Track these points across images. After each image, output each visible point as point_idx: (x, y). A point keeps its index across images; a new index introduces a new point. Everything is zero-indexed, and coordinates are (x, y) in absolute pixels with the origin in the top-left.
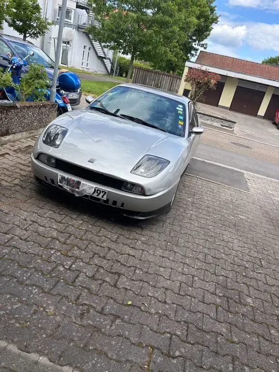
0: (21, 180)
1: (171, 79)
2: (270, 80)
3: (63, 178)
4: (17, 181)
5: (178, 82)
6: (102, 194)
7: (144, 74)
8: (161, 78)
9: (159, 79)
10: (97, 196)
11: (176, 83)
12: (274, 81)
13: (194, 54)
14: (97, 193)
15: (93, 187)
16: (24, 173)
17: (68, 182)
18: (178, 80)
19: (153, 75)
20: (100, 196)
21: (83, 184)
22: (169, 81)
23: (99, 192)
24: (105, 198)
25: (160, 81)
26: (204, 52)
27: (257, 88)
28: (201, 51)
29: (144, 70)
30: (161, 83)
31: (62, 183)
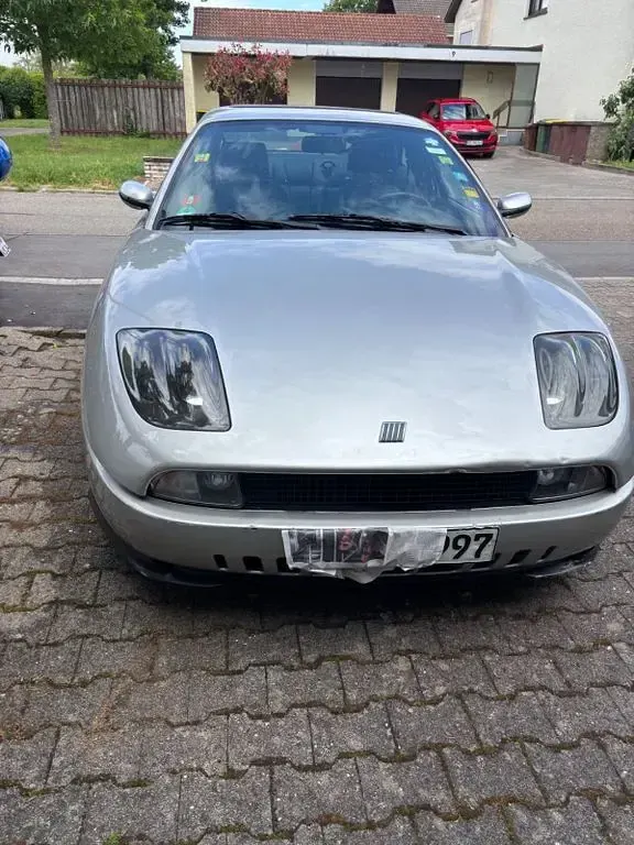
0: (55, 576)
1: (156, 95)
2: (386, 45)
3: (308, 541)
4: (44, 590)
5: (177, 99)
6: (474, 546)
7: (84, 98)
8: (130, 98)
9: (127, 102)
10: (457, 557)
11: (173, 102)
12: (396, 45)
13: (182, 19)
14: (456, 546)
15: (439, 535)
16: (41, 538)
17: (330, 546)
18: (176, 92)
19: (107, 93)
20: (469, 556)
21: (396, 535)
22: (154, 101)
23: (461, 543)
24: (487, 555)
25: (131, 106)
26: (202, 9)
27: (362, 72)
28: (196, 9)
29: (80, 86)
30: (134, 109)
31: (303, 559)
